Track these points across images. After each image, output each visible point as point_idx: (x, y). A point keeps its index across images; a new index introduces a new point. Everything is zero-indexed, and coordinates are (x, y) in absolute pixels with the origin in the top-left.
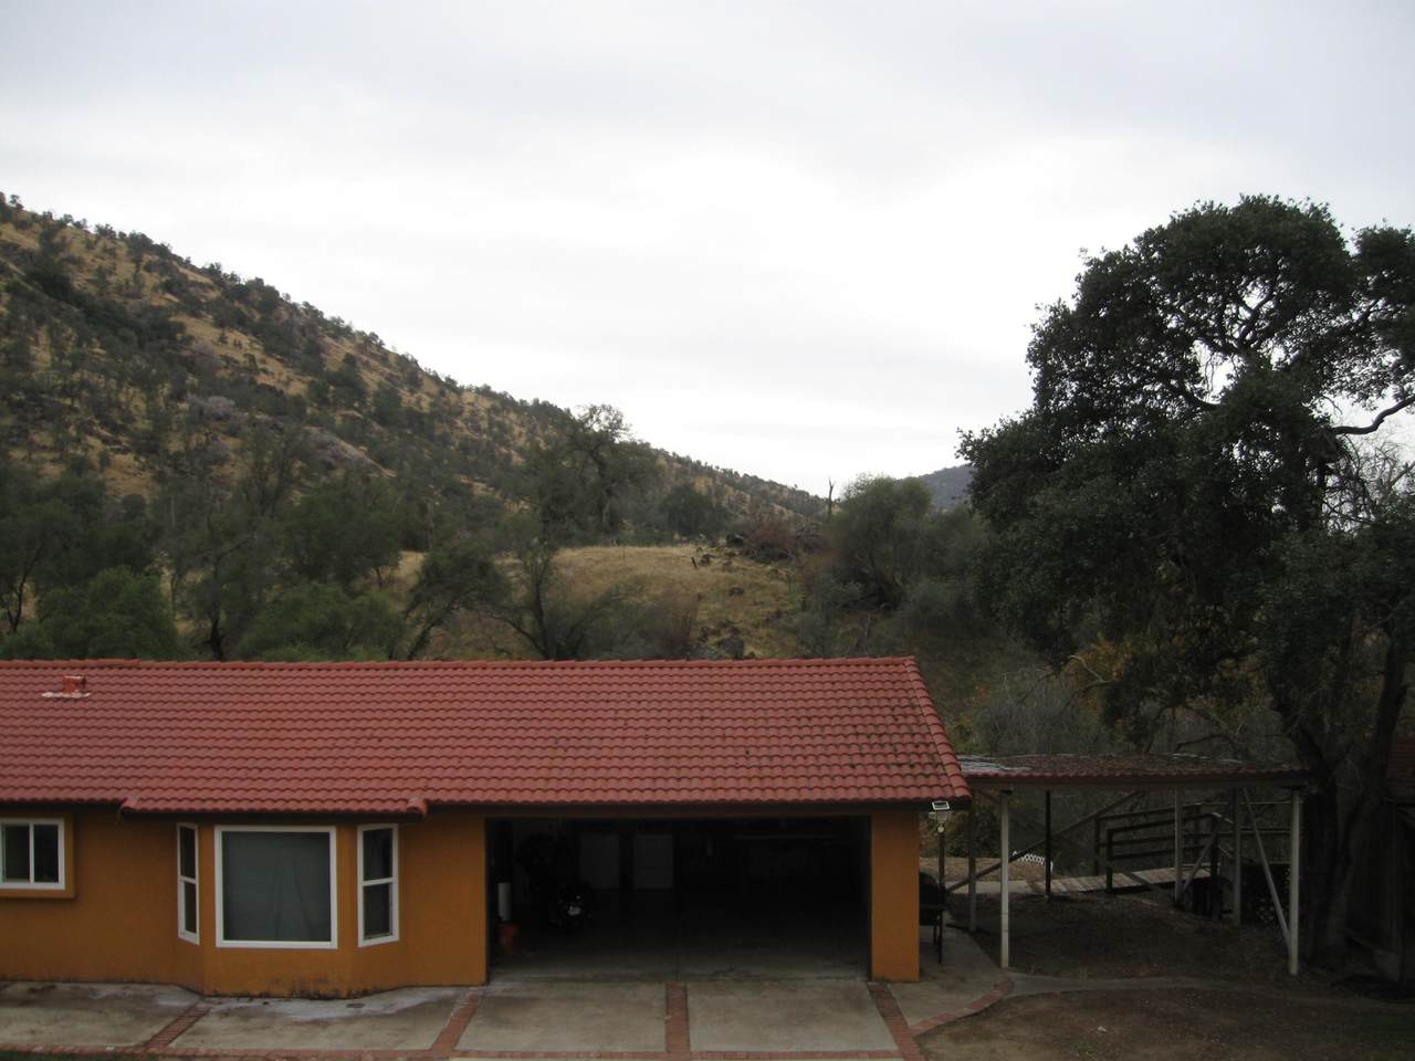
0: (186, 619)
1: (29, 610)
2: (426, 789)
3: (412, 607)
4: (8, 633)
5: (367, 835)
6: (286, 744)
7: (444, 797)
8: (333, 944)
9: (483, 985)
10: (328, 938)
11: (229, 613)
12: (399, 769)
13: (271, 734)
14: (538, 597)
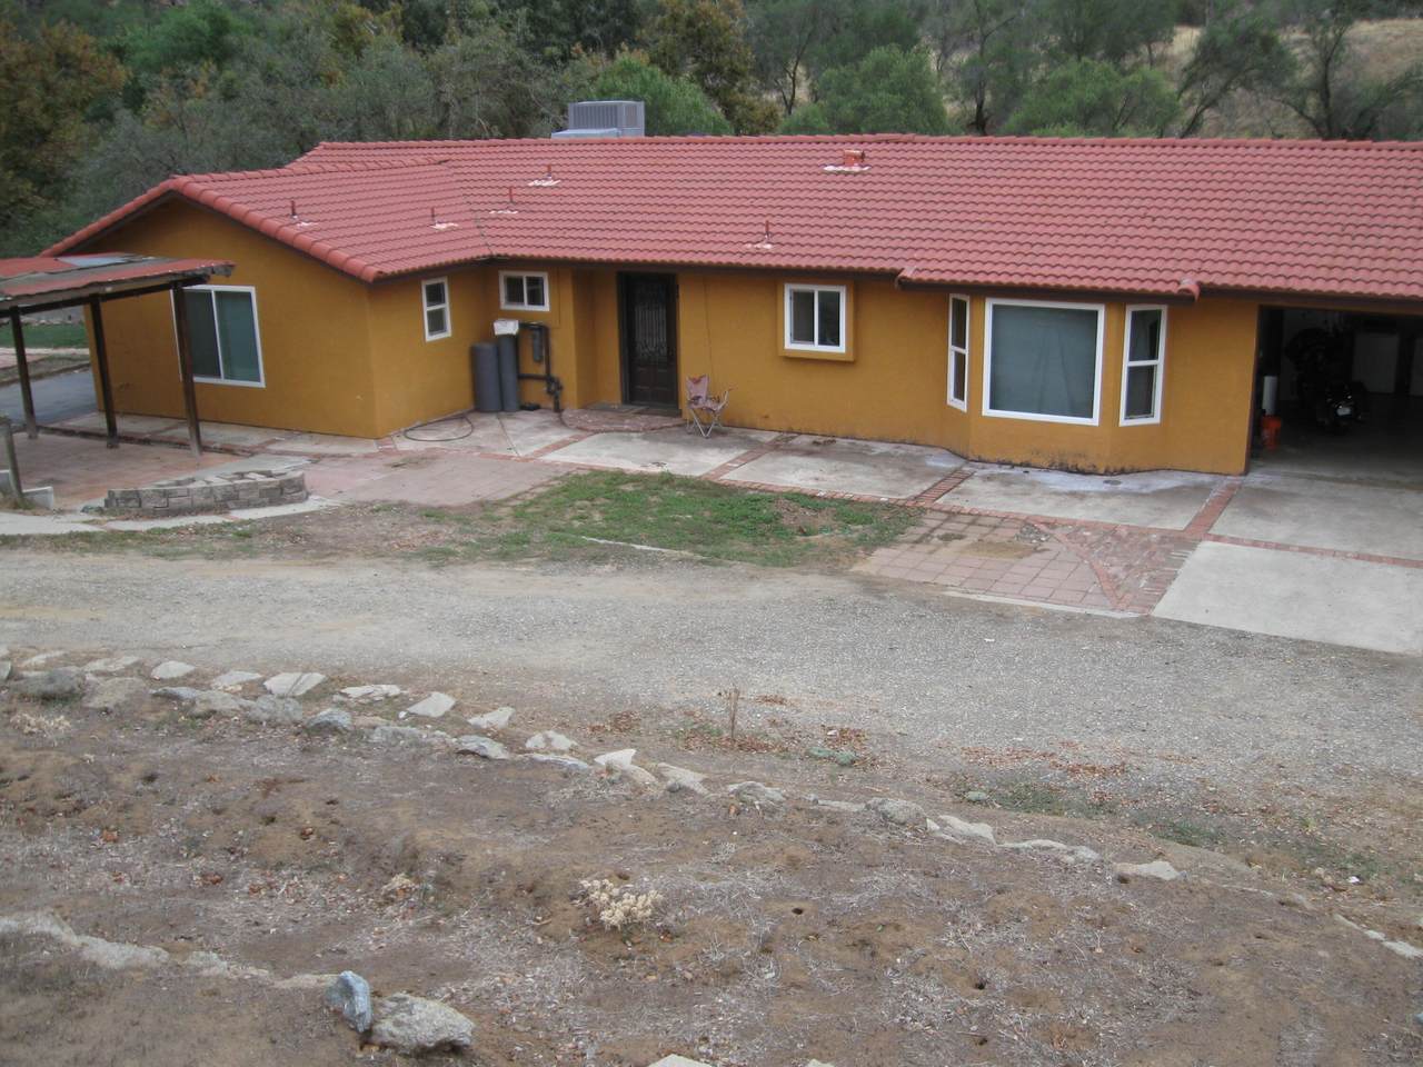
0: (951, 100)
1: (802, 94)
2: (1199, 271)
3: (1186, 87)
4: (784, 116)
5: (1135, 315)
6: (1057, 220)
7: (1219, 281)
8: (1095, 421)
9: (1241, 475)
10: (1090, 415)
11: (994, 94)
12: (1173, 250)
13: (1043, 210)
14: (1325, 77)
